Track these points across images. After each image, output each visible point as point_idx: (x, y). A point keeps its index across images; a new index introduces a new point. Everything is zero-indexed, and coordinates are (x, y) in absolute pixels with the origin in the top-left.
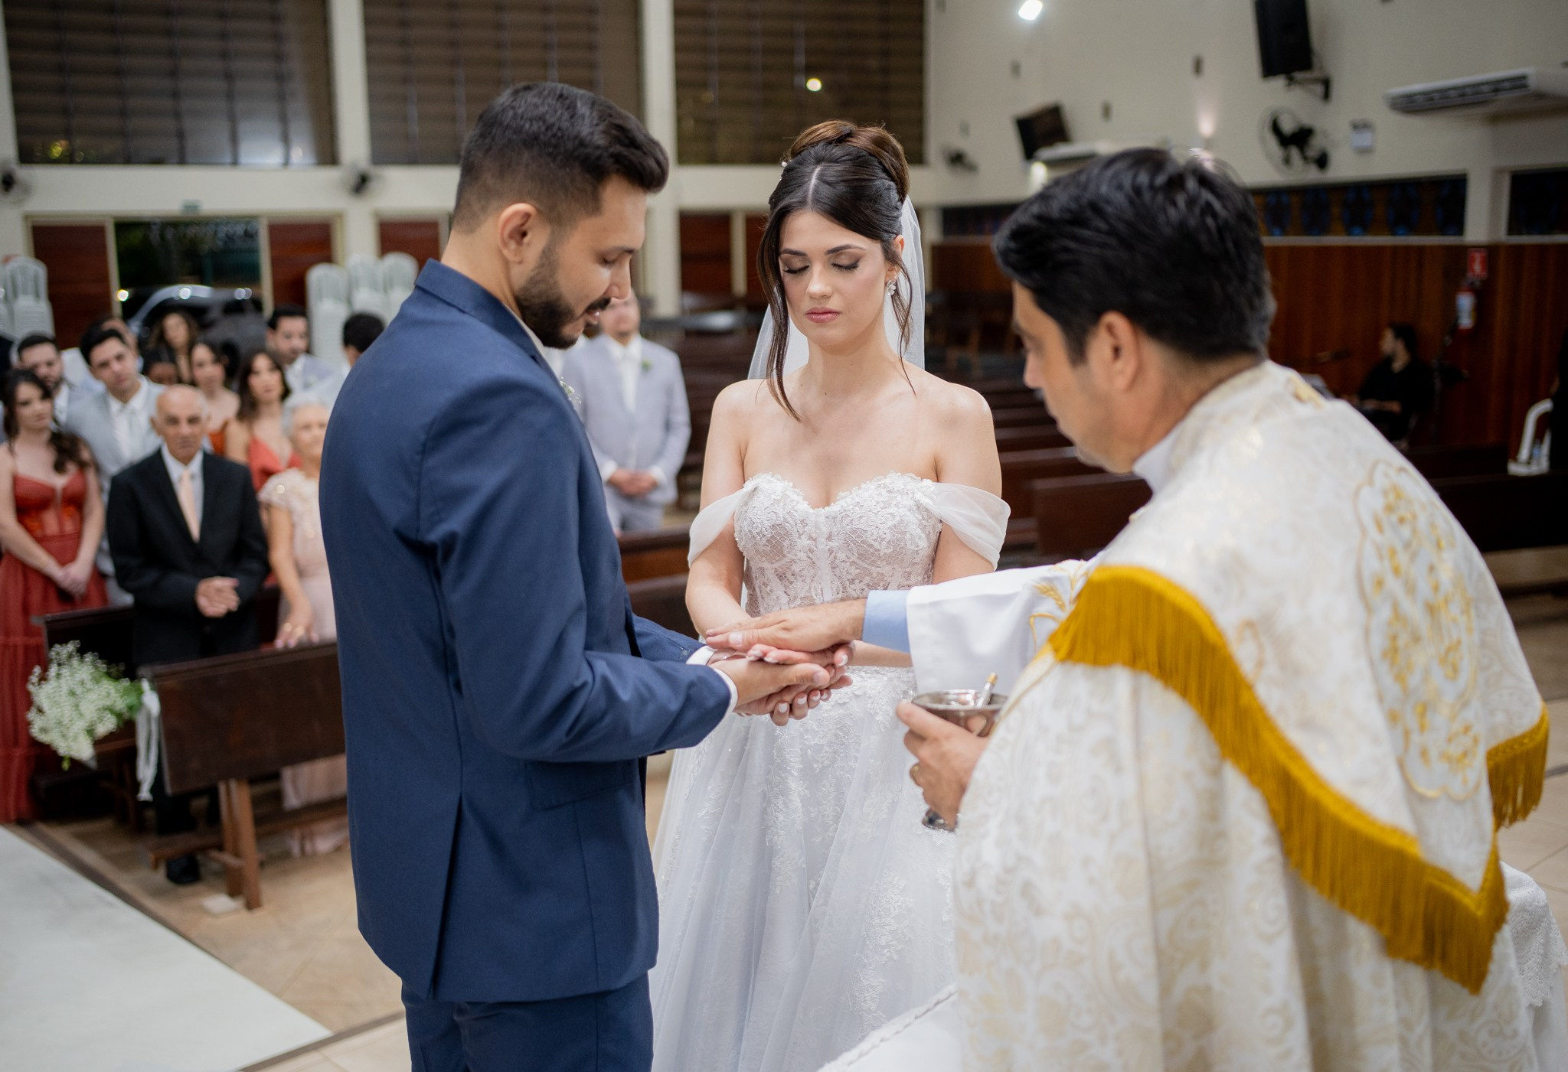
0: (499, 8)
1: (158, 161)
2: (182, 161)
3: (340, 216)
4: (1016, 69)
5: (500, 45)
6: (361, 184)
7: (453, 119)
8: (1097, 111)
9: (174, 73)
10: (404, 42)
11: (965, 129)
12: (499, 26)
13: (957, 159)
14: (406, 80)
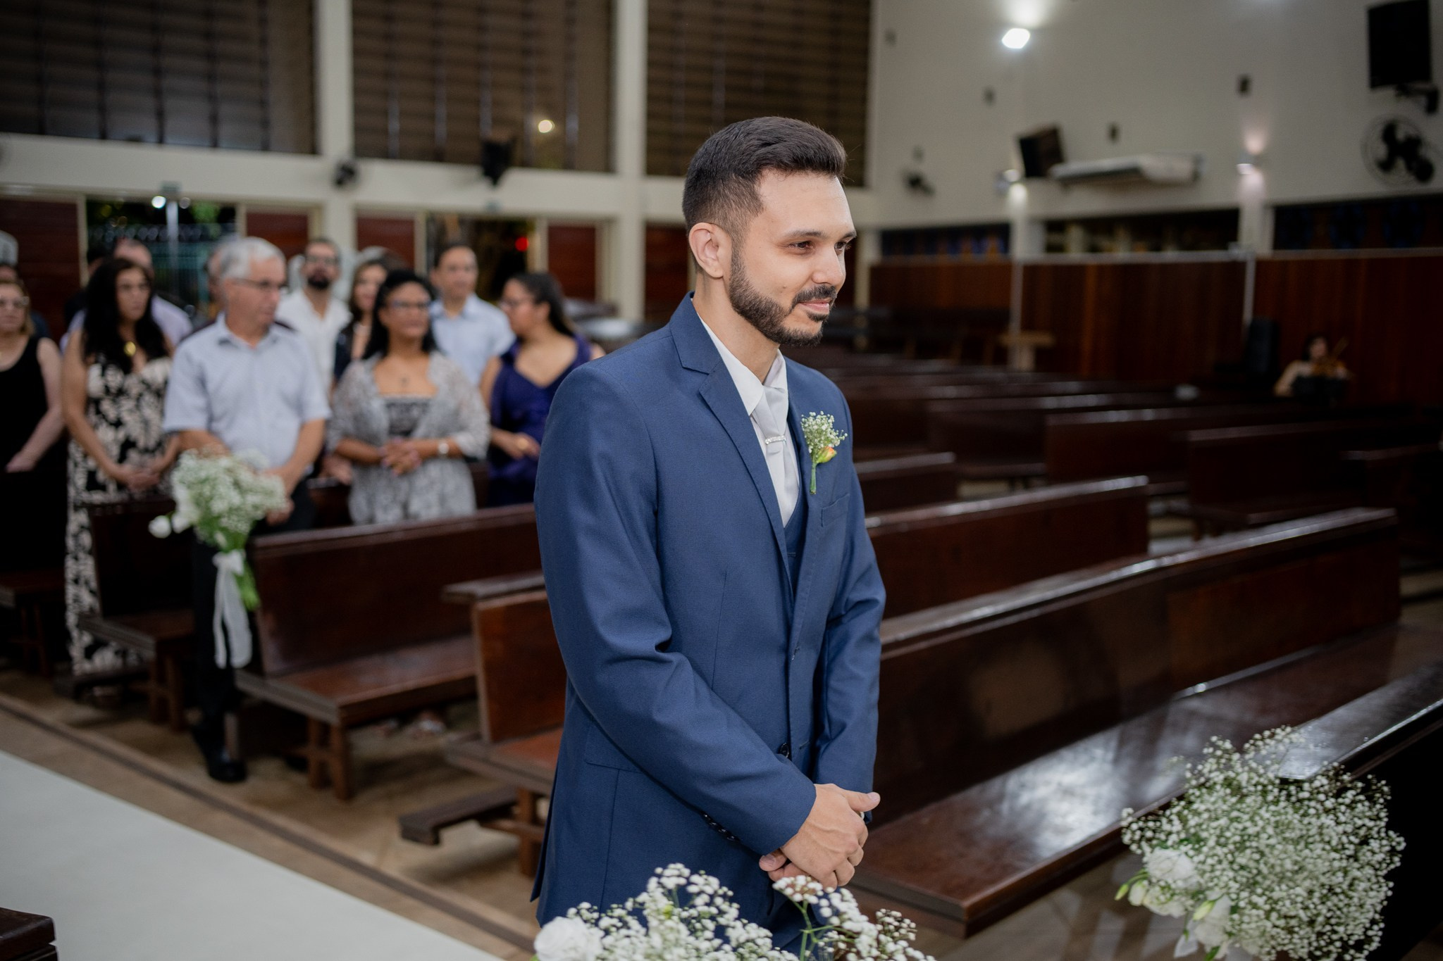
0: (481, 10)
1: (135, 140)
2: (161, 141)
3: (319, 208)
4: (990, 96)
5: (480, 47)
6: (345, 176)
7: (432, 117)
8: (1103, 132)
9: (156, 50)
10: (388, 37)
11: (918, 155)
12: (481, 29)
13: (916, 183)
14: (387, 75)
